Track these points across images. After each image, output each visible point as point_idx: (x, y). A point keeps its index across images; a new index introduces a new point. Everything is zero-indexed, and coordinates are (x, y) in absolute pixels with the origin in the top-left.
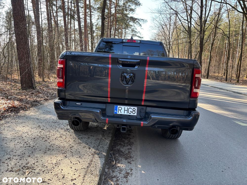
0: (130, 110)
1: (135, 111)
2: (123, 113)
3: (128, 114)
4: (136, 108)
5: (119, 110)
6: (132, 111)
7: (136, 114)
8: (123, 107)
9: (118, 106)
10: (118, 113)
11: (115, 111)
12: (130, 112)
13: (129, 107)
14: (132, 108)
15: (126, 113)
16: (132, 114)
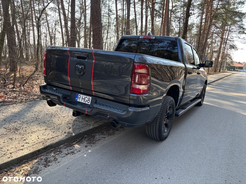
0: (86, 99)
1: (89, 100)
2: (81, 101)
3: (84, 102)
4: (91, 98)
5: (79, 98)
6: (87, 100)
7: (89, 103)
8: (82, 96)
9: (79, 95)
10: (77, 100)
11: (76, 98)
12: (86, 101)
13: (86, 96)
14: (88, 97)
15: (83, 102)
16: (87, 103)
